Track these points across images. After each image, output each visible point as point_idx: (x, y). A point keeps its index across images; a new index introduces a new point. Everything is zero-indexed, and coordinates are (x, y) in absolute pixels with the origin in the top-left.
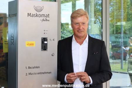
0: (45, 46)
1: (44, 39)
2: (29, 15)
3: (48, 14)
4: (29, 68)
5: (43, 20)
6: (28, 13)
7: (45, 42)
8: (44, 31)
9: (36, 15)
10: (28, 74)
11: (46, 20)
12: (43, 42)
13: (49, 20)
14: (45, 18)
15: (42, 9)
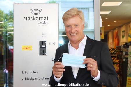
0: (43, 50)
1: (42, 43)
2: (25, 18)
3: (46, 17)
4: (26, 72)
5: (41, 23)
6: (24, 17)
7: (43, 46)
8: (43, 34)
9: (34, 19)
10: (24, 79)
11: (45, 23)
12: (41, 47)
13: (48, 23)
14: (43, 21)
15: (39, 11)
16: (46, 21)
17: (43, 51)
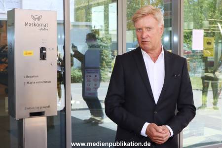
1: (43, 49)
2: (26, 24)
4: (27, 77)
5: (42, 29)
7: (44, 52)
8: (43, 40)
9: (34, 25)
10: (26, 83)
11: (45, 29)
12: (41, 52)
13: (47, 30)
14: (43, 28)
15: (39, 18)
16: (46, 28)
17: (43, 56)
